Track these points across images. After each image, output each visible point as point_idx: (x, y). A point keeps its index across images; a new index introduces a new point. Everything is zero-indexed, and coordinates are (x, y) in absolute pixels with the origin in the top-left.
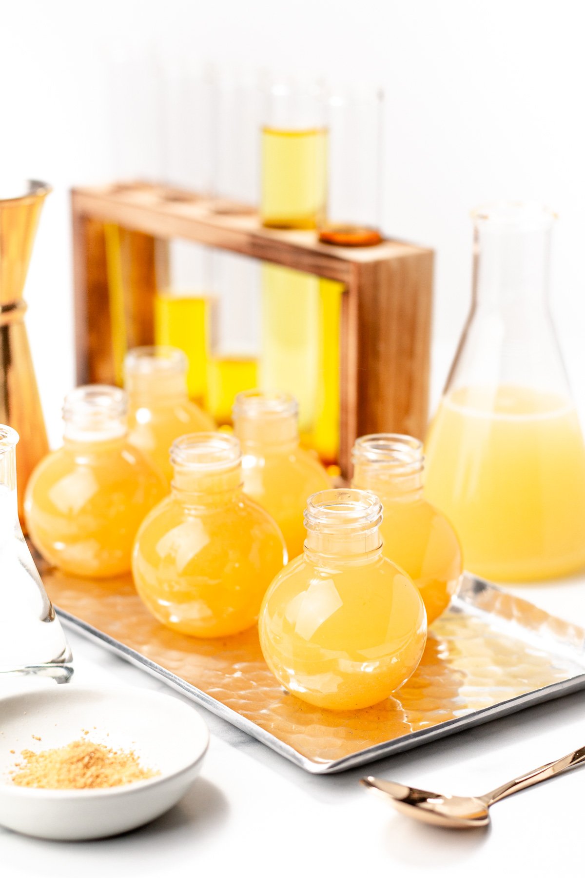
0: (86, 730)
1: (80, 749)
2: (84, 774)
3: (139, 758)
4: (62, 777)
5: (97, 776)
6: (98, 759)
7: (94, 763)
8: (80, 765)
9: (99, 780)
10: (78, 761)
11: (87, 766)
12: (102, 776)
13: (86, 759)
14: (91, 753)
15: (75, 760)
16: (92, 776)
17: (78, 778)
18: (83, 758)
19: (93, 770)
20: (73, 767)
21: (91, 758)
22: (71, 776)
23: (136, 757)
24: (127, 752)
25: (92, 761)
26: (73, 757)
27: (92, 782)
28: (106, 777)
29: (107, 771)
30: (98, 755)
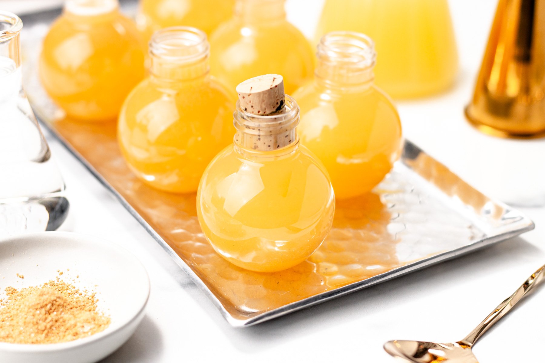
0: (61, 271)
1: (45, 297)
2: (46, 319)
3: (98, 300)
4: (28, 320)
5: (56, 321)
6: (59, 305)
7: (55, 309)
8: (43, 311)
9: (58, 324)
10: (42, 308)
11: (49, 312)
12: (61, 320)
13: (49, 306)
14: (53, 301)
15: (39, 306)
16: (52, 320)
17: (41, 322)
18: (46, 305)
19: (54, 315)
20: (38, 312)
21: (53, 305)
22: (35, 320)
23: (95, 300)
24: (90, 294)
25: (53, 308)
26: (38, 304)
27: (52, 326)
28: (64, 321)
29: (66, 316)
30: (60, 302)
